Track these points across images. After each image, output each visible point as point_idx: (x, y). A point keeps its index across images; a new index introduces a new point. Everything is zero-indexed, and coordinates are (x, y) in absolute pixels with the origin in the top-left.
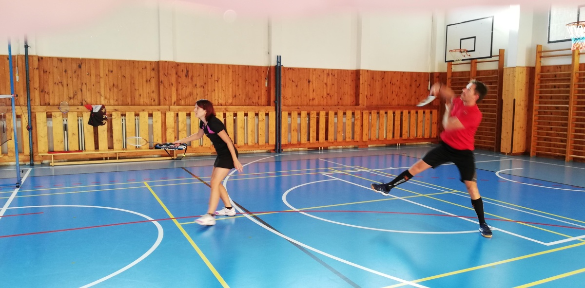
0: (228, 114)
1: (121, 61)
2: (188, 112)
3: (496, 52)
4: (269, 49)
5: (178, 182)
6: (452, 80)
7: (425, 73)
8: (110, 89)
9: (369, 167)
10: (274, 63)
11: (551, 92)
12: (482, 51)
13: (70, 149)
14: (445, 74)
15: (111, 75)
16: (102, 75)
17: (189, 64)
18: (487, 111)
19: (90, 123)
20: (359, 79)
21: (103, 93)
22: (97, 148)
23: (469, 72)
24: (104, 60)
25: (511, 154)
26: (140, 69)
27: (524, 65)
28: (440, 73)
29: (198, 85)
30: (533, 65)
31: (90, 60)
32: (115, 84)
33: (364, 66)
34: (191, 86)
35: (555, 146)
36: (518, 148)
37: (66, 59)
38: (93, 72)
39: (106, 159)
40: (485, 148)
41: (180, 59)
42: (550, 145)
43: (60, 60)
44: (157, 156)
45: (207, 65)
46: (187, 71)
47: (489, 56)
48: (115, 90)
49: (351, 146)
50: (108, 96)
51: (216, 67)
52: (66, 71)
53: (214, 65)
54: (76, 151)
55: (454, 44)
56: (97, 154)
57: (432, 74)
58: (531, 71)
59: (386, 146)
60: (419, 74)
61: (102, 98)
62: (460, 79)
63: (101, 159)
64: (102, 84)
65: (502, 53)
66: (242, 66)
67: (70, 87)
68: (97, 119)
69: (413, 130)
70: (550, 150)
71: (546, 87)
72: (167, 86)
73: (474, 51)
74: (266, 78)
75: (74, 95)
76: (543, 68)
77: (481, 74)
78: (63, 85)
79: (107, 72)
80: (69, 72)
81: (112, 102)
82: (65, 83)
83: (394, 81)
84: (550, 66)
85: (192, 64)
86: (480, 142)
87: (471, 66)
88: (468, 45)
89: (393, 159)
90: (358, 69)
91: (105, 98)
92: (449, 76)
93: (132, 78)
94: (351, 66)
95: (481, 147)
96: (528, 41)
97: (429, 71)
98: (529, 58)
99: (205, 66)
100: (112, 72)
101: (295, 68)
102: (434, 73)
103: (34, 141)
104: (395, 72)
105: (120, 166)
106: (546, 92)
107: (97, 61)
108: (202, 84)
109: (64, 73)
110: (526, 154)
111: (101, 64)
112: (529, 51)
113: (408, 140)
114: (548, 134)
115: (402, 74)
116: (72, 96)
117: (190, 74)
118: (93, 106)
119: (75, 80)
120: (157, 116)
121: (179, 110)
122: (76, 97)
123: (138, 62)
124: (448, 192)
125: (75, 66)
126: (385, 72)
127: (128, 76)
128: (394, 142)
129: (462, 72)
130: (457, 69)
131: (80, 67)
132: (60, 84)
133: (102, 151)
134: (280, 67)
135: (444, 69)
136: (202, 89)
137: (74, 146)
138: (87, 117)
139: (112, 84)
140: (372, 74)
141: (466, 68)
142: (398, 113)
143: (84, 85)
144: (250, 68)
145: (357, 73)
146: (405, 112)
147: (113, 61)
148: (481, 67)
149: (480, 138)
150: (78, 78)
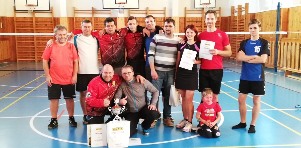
47: (49, 10)
73: (37, 6)
77: (38, 20)
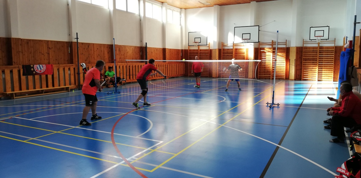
10: (144, 45)
14: (187, 50)
16: (95, 51)
21: (95, 58)
23: (197, 50)
28: (185, 50)
30: (221, 48)
38: (92, 50)
46: (119, 49)
57: (182, 50)
58: (220, 50)
61: (95, 60)
62: (193, 52)
64: (95, 54)
71: (224, 55)
78: (83, 55)
87: (198, 48)
88: (197, 40)
107: (93, 44)
125: (87, 46)
127: (102, 51)
131: (88, 47)
135: (187, 49)
136: (123, 56)
139: (98, 54)
141: (197, 48)
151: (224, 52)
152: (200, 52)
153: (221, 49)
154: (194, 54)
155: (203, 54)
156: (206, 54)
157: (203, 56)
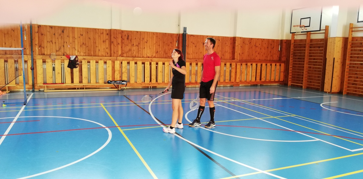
0: (152, 63)
1: (88, 29)
2: (128, 61)
3: (323, 27)
4: (179, 23)
5: (121, 104)
6: (295, 45)
7: (277, 40)
8: (81, 46)
9: (240, 99)
11: (358, 54)
12: (314, 27)
13: (56, 82)
14: (290, 40)
15: (81, 37)
16: (76, 37)
17: (129, 31)
18: (316, 65)
19: (69, 66)
20: (235, 43)
21: (76, 48)
22: (72, 82)
23: (305, 40)
24: (77, 28)
25: (331, 93)
26: (100, 34)
27: (341, 37)
28: (287, 40)
29: (135, 45)
30: (347, 36)
31: (69, 27)
32: (84, 43)
33: (239, 35)
34: (130, 45)
35: (359, 88)
36: (335, 89)
37: (55, 27)
39: (78, 89)
40: (314, 88)
41: (124, 28)
42: (356, 88)
43: (51, 27)
44: (108, 88)
45: (140, 32)
46: (128, 36)
48: (84, 46)
49: (228, 85)
50: (80, 51)
51: (146, 33)
52: (54, 34)
53: (144, 32)
54: (60, 84)
55: (296, 22)
56: (72, 85)
57: (282, 41)
58: (346, 40)
59: (251, 86)
60: (273, 41)
62: (299, 44)
63: (75, 89)
64: (76, 42)
65: (327, 28)
66: (162, 33)
67: (57, 44)
68: (73, 64)
69: (268, 76)
70: (356, 91)
71: (355, 50)
72: (115, 45)
73: (309, 26)
74: (176, 41)
75: (60, 49)
76: (353, 38)
77: (313, 41)
78: (52, 43)
79: (79, 35)
80: (56, 34)
81: (82, 54)
82: (54, 42)
83: (257, 45)
84: (358, 37)
85: (131, 31)
86: (311, 85)
87: (307, 36)
89: (255, 94)
90: (235, 36)
91: (78, 51)
92: (292, 42)
93: (94, 39)
94: (230, 35)
95: (311, 88)
96: (344, 21)
97: (280, 38)
98: (344, 32)
99: (139, 33)
100: (82, 35)
101: (195, 35)
102: (283, 40)
103: (35, 77)
104: (258, 39)
105: (86, 94)
106: (355, 54)
108: (137, 44)
109: (53, 35)
110: (340, 93)
111: (76, 30)
112: (345, 27)
113: (265, 82)
114: (355, 81)
115: (263, 40)
116: (58, 50)
117: (130, 38)
118: (71, 56)
119: (60, 40)
120: (109, 63)
121: (123, 60)
122: (60, 50)
123: (98, 29)
124: (289, 116)
126: (251, 39)
127: (92, 38)
128: (256, 83)
129: (301, 40)
130: (298, 38)
131: (63, 32)
132: (51, 42)
133: (75, 84)
134: (186, 34)
135: (290, 37)
136: (137, 47)
137: (59, 80)
138: (67, 63)
139: (82, 43)
140: (244, 40)
141: (304, 37)
142: (259, 65)
143: (65, 43)
144: (167, 35)
145: (234, 39)
146: (264, 65)
147: (83, 28)
148: (314, 37)
149: (311, 82)
150: (61, 39)
151: (355, 44)
152: (311, 45)
153: (347, 38)
154: (301, 47)
155: (314, 47)
156: (319, 47)
157: (315, 50)
